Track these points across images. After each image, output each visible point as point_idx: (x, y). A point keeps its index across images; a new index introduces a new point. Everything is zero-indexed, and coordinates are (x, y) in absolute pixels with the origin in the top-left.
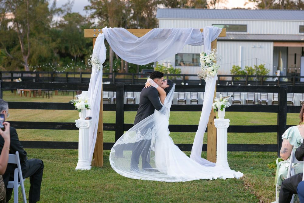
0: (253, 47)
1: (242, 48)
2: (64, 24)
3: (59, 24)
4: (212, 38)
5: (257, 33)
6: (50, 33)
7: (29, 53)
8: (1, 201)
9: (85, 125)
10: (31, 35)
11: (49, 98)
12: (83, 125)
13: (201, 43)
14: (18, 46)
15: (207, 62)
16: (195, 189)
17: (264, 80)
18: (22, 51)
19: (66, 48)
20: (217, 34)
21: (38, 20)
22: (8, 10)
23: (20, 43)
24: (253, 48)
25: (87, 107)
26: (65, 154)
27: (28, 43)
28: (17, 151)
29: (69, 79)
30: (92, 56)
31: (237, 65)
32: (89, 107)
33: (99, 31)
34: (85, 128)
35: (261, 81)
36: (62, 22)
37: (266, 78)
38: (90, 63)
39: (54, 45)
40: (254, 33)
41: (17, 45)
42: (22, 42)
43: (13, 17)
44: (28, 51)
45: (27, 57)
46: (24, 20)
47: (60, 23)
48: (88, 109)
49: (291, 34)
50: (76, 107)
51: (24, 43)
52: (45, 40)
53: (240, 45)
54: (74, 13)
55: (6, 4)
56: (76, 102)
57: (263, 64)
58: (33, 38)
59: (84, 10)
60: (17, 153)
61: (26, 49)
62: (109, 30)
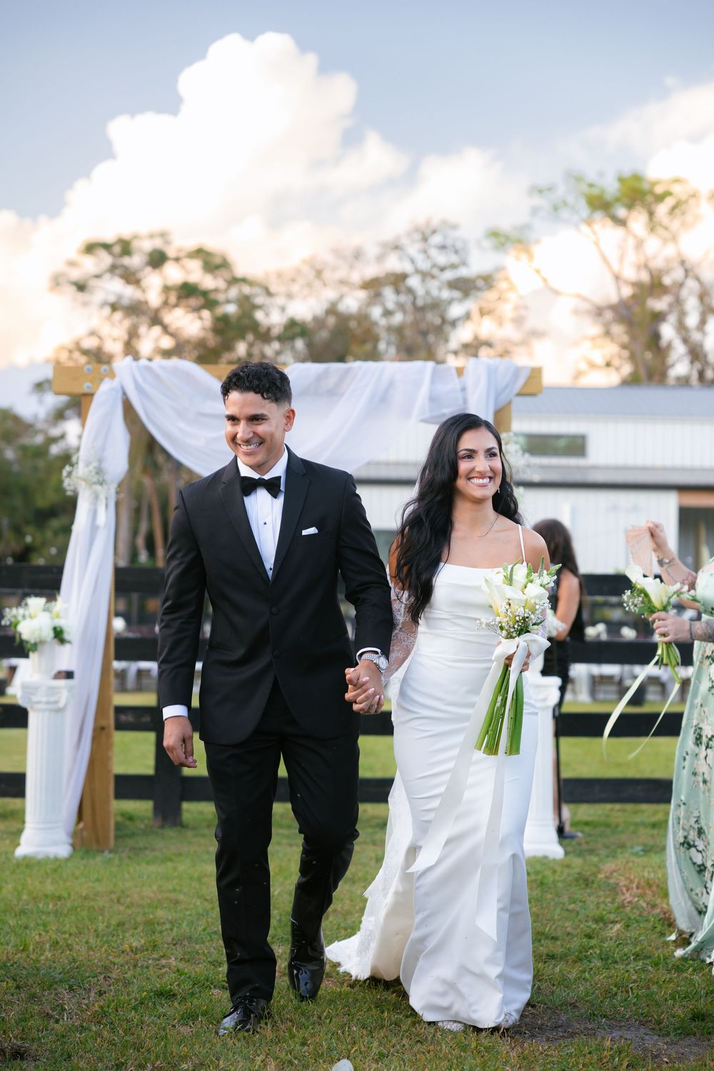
0: (612, 507)
1: (574, 510)
4: (496, 399)
5: (621, 463)
9: (52, 699)
12: (44, 699)
20: (514, 384)
24: (610, 509)
25: (59, 635)
30: (78, 458)
33: (105, 370)
34: (51, 711)
40: (612, 463)
48: (63, 641)
50: (20, 634)
53: (566, 500)
56: (20, 618)
62: (138, 368)
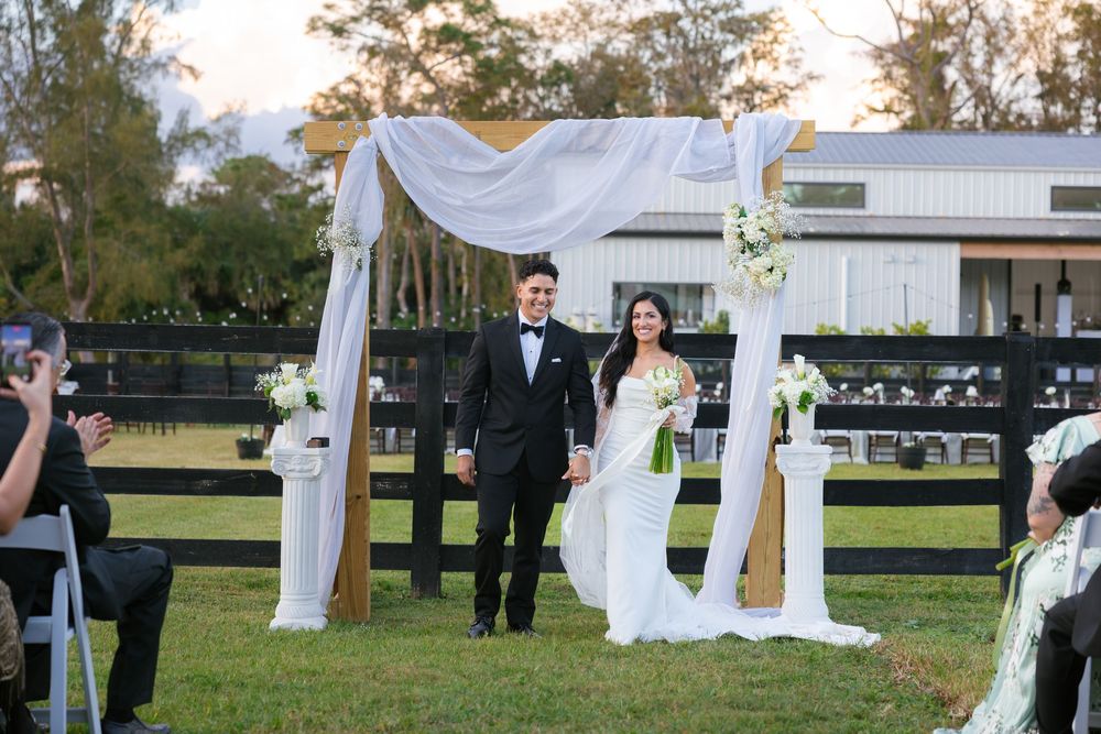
0: (890, 259)
1: (849, 263)
2: (215, 194)
3: (197, 194)
4: (765, 155)
5: (901, 213)
6: (166, 220)
7: (90, 292)
8: (6, 681)
9: (306, 467)
10: (100, 225)
11: (164, 433)
12: (298, 468)
13: (728, 171)
14: (52, 266)
15: (747, 238)
16: (714, 678)
17: (928, 376)
18: (67, 283)
19: (224, 276)
20: (785, 138)
21: (122, 174)
22: (17, 138)
23: (61, 253)
24: (889, 262)
25: (313, 401)
26: (227, 587)
27: (89, 254)
28: (65, 503)
29: (234, 373)
30: (332, 218)
31: (832, 324)
32: (320, 402)
33: (359, 127)
34: (304, 479)
35: (920, 378)
36: (208, 187)
37: (935, 368)
38: (326, 242)
39: (180, 257)
40: (891, 213)
41: (48, 260)
42: (65, 251)
43: (36, 164)
44: (87, 284)
45: (84, 305)
46: (75, 175)
47: (199, 190)
48: (317, 408)
49: (1021, 215)
50: (274, 400)
51: (74, 255)
52: (148, 242)
53: (843, 253)
54: (249, 158)
55: (9, 118)
56: (273, 384)
57: (924, 322)
58: (105, 234)
59: (287, 141)
60: (64, 509)
61: (80, 278)
62: (393, 123)
